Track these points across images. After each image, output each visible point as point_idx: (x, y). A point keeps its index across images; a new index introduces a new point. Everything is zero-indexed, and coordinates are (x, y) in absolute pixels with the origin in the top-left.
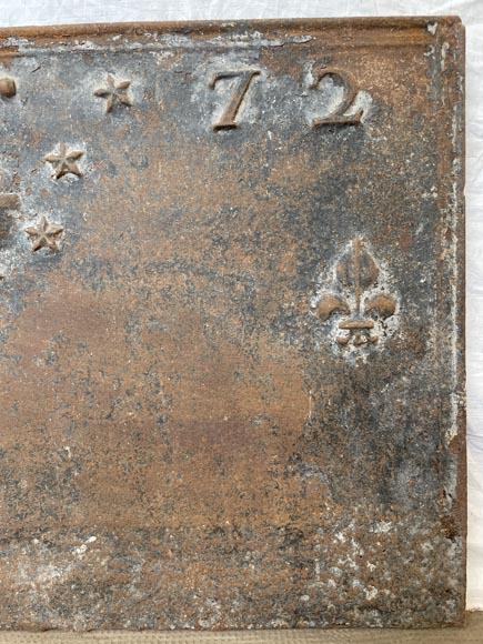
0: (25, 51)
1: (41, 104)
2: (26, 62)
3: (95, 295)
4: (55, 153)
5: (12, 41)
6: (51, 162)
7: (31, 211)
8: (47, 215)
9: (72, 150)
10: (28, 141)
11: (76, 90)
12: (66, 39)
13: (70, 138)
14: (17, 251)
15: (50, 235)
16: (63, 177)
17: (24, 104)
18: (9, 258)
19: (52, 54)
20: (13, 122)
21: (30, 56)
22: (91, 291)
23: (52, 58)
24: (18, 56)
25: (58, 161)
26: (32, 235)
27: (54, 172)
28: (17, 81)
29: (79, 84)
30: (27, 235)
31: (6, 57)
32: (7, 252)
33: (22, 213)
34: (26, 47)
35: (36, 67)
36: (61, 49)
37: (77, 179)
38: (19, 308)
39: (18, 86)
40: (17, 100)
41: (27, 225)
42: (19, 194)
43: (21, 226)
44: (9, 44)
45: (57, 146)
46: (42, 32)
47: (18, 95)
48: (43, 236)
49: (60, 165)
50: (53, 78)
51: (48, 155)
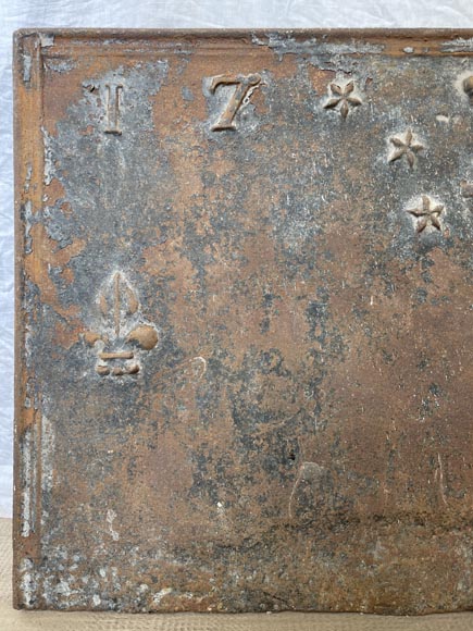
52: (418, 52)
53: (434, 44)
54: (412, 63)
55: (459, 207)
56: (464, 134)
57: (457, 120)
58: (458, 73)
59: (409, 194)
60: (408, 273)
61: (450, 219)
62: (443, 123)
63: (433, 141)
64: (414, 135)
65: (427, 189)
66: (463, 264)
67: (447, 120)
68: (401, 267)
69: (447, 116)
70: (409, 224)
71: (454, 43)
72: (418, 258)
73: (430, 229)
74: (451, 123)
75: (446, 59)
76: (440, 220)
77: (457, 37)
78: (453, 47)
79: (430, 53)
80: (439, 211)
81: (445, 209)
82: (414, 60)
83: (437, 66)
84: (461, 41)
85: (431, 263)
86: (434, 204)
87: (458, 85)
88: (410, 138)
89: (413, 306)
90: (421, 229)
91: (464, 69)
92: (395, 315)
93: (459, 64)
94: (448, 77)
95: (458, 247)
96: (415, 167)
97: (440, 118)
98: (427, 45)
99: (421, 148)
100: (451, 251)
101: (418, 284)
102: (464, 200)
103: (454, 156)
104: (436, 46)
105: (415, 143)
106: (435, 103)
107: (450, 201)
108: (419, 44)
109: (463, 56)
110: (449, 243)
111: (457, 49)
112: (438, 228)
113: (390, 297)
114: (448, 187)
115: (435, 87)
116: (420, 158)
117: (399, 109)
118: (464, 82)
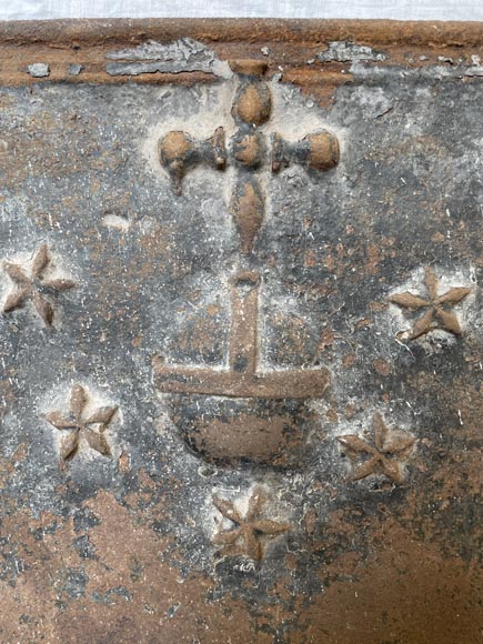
0: (364, 72)
1: (389, 185)
2: (364, 96)
3: (465, 568)
4: (410, 288)
5: (340, 50)
6: (400, 305)
7: (352, 401)
8: (382, 410)
9: (447, 284)
10: (357, 260)
11: (465, 159)
12: (453, 53)
13: (444, 259)
14: (318, 478)
15: (388, 454)
16: (423, 338)
17: (354, 185)
18: (300, 489)
19: (420, 81)
20: (328, 221)
21: (372, 83)
22: (459, 562)
23: (419, 91)
24: (348, 83)
25: (421, 308)
26: (351, 449)
27: (407, 327)
28: (341, 135)
29: (471, 147)
30: (340, 448)
31: (323, 83)
32: (298, 479)
33: (335, 404)
34: (368, 65)
35: (385, 107)
36: (442, 72)
37: (451, 341)
38: (313, 588)
39: (343, 149)
40: (340, 177)
41: (345, 430)
42: (329, 368)
43: (328, 429)
44: (330, 56)
45: (418, 274)
46: (407, 34)
47: (341, 165)
48: (377, 456)
49: (424, 316)
50: (418, 132)
51: (398, 291)
52: (58, 74)
53: (95, 55)
54: (51, 98)
55: (148, 410)
56: (161, 257)
57: (146, 226)
58: (150, 122)
59: (47, 379)
60: (47, 538)
61: (132, 434)
62: (117, 231)
63: (97, 269)
64: (54, 257)
65: (84, 371)
66: (157, 525)
67: (125, 225)
68: (32, 526)
69: (125, 216)
70: (47, 443)
71: (139, 53)
72: (66, 511)
73: (88, 453)
74: (134, 231)
75: (120, 91)
76: (110, 436)
77: (144, 38)
78: (136, 61)
79: (84, 76)
80: (106, 419)
81: (120, 413)
82: (52, 90)
83: (103, 106)
84: (155, 47)
85: (93, 522)
86: (98, 402)
87: (149, 150)
88: (44, 265)
89: (59, 603)
90: (71, 453)
91: (163, 113)
92: (24, 619)
93: (152, 101)
94: (130, 131)
95: (147, 491)
96: (58, 324)
97: (112, 221)
98: (77, 59)
99: (68, 286)
100: (133, 498)
101: (68, 560)
102: (160, 395)
103: (140, 303)
104: (98, 60)
105: (57, 275)
106: (98, 190)
107: (131, 396)
108: (64, 56)
109: (160, 83)
110: (130, 482)
111: (145, 67)
112: (106, 453)
113: (13, 584)
114: (128, 368)
115: (98, 152)
116: (69, 307)
117: (22, 200)
118: (161, 142)
